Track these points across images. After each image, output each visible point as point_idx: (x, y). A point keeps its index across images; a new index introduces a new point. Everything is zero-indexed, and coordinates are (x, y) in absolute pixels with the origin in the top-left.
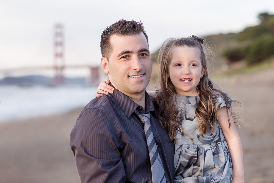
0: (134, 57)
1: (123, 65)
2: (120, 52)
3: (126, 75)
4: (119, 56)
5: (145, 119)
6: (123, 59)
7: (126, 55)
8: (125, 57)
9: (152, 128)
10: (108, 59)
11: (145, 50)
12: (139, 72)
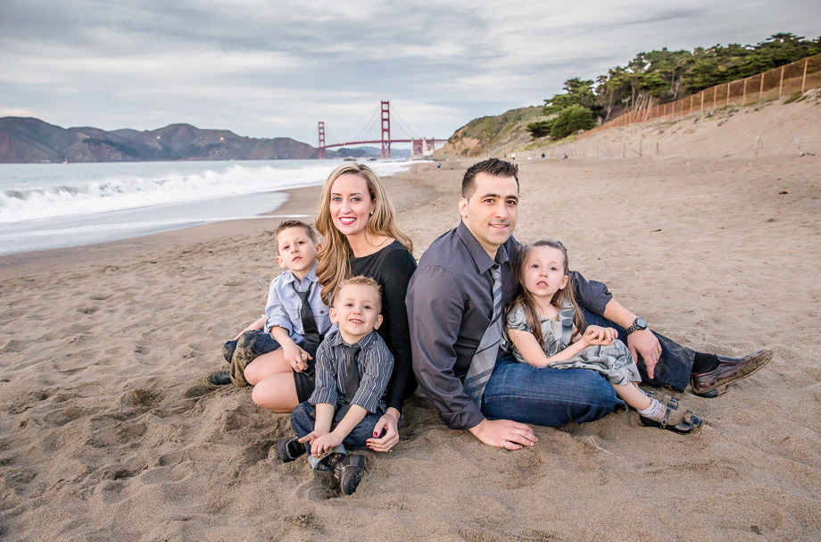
0: (501, 202)
1: (485, 211)
2: (485, 194)
3: (487, 223)
4: (483, 197)
5: (497, 275)
6: (486, 203)
7: (491, 199)
8: (489, 201)
9: (502, 288)
10: (468, 200)
11: (515, 198)
12: (503, 221)
